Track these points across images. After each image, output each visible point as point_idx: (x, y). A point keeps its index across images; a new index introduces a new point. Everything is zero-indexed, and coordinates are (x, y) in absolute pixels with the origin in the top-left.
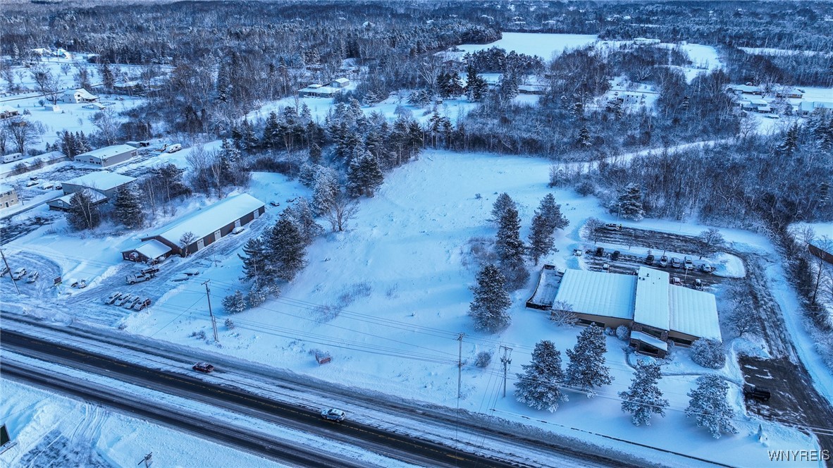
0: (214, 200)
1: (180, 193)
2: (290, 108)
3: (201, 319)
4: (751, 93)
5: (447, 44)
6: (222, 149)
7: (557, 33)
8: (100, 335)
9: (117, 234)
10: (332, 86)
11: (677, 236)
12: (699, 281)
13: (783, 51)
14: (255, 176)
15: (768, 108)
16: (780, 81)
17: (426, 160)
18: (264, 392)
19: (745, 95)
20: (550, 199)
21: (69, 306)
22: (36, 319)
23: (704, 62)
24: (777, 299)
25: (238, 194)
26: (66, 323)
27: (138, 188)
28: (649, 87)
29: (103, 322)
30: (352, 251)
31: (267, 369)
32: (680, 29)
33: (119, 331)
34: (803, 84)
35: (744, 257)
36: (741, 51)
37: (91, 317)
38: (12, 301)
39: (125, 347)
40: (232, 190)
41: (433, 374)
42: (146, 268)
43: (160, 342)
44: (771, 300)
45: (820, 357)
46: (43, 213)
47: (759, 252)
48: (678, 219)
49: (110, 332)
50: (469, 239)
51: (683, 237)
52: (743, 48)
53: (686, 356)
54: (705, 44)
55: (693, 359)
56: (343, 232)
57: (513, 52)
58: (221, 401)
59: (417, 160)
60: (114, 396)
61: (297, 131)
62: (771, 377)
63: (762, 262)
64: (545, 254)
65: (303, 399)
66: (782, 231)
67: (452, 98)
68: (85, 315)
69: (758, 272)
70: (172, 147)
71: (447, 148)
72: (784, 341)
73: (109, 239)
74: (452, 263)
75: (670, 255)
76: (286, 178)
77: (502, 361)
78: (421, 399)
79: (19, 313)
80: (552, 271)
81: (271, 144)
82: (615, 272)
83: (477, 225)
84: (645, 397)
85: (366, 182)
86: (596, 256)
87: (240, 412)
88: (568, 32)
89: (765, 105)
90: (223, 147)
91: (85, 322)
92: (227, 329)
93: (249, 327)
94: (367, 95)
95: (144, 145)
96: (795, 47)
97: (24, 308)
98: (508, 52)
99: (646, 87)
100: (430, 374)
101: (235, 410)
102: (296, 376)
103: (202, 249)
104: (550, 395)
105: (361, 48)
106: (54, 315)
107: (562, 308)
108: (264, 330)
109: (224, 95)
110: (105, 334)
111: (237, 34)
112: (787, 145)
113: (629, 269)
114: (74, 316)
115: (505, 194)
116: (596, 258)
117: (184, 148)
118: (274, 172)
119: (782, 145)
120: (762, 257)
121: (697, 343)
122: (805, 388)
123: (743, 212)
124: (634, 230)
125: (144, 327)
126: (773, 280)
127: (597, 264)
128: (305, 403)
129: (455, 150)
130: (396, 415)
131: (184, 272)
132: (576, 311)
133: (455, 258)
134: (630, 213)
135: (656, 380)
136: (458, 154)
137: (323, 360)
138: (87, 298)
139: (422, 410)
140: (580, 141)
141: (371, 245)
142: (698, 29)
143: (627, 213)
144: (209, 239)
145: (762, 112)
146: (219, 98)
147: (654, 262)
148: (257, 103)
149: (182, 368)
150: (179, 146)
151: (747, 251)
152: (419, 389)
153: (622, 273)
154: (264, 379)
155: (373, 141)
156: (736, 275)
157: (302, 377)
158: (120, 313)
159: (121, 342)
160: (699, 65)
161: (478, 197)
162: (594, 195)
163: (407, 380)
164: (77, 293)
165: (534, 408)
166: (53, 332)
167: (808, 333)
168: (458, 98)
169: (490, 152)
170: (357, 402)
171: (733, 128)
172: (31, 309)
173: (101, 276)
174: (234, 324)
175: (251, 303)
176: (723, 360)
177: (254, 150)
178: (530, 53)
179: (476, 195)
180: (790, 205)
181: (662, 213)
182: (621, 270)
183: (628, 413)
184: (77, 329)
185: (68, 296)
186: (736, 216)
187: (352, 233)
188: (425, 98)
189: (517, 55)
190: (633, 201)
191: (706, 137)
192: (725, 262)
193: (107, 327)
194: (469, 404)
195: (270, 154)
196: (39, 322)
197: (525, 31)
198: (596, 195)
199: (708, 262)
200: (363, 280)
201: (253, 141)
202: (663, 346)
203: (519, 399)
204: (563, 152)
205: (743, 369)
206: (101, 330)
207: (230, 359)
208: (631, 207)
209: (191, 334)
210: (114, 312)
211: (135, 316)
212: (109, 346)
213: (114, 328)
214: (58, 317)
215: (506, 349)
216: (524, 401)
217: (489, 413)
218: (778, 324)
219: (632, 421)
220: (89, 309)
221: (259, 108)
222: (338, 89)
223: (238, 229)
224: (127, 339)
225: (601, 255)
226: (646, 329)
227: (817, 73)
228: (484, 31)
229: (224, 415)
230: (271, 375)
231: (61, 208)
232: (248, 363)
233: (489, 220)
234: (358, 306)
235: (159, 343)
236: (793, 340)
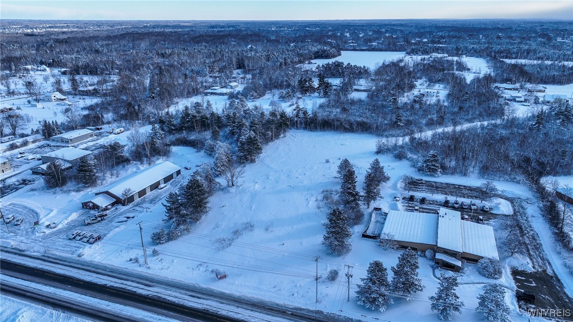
0: (146, 166)
1: (123, 162)
2: (198, 103)
3: (135, 249)
4: (511, 89)
5: (304, 59)
6: (151, 131)
7: (378, 51)
8: (65, 261)
9: (78, 191)
10: (227, 88)
11: (465, 186)
12: (481, 217)
13: (531, 61)
14: (174, 149)
15: (522, 99)
16: (530, 81)
17: (291, 137)
18: (180, 300)
19: (507, 91)
20: (377, 162)
21: (44, 241)
22: (21, 250)
23: (478, 69)
24: (536, 230)
25: (162, 161)
26: (41, 253)
27: (93, 158)
28: (442, 86)
29: (67, 252)
30: (241, 200)
31: (182, 284)
32: (461, 48)
33: (78, 258)
34: (545, 83)
35: (511, 200)
36: (503, 62)
37: (59, 248)
38: (4, 238)
39: (83, 269)
40: (158, 159)
41: (298, 285)
42: (97, 214)
43: (107, 265)
44: (532, 230)
45: (568, 270)
46: (28, 176)
47: (522, 197)
48: (465, 175)
49: (72, 259)
50: (321, 190)
51: (469, 187)
52: (504, 60)
53: (475, 270)
54: (478, 57)
55: (480, 273)
56: (235, 187)
57: (349, 64)
58: (149, 307)
59: (285, 137)
60: (73, 304)
61: (203, 118)
62: (535, 285)
63: (524, 204)
64: (374, 200)
65: (207, 305)
66: (537, 182)
67: (308, 95)
68: (55, 247)
69: (521, 210)
70: (118, 130)
71: (305, 128)
72: (543, 259)
73: (73, 193)
74: (310, 207)
75: (461, 200)
76: (195, 150)
77: (346, 275)
78: (290, 304)
79: (8, 247)
80: (379, 212)
81: (185, 127)
82: (423, 212)
83: (327, 180)
84: (447, 300)
85: (250, 152)
86: (410, 201)
87: (163, 314)
88: (386, 51)
89: (521, 97)
90: (152, 130)
91: (54, 252)
92: (154, 256)
93: (169, 254)
94: (251, 93)
95: (98, 129)
96: (539, 59)
97: (12, 243)
98: (345, 64)
99: (439, 86)
100: (296, 286)
101: (158, 314)
102: (202, 289)
103: (137, 200)
104: (380, 300)
105: (246, 63)
106: (33, 248)
107: (387, 238)
108: (180, 256)
109: (153, 95)
110: (68, 260)
111: (163, 54)
112: (537, 123)
113: (432, 210)
114: (46, 249)
115: (346, 159)
116: (410, 202)
117: (126, 131)
118: (187, 146)
119: (533, 124)
120: (524, 200)
121: (482, 261)
122: (559, 292)
123: (510, 169)
124: (435, 182)
125: (96, 255)
126: (533, 216)
127: (410, 207)
128: (208, 307)
129: (311, 130)
130: (273, 316)
131: (124, 216)
132: (397, 239)
133: (312, 204)
134: (432, 171)
135: (455, 287)
136: (313, 133)
137: (221, 277)
138: (56, 235)
139: (291, 311)
140: (396, 122)
141: (254, 195)
142: (473, 48)
143: (430, 171)
144: (142, 193)
145: (519, 102)
146: (150, 97)
147: (450, 205)
148: (176, 100)
149: (122, 284)
150: (122, 129)
151: (514, 196)
152: (288, 296)
153: (428, 213)
154: (180, 291)
155: (255, 124)
156: (507, 213)
157: (206, 289)
158: (80, 245)
159: (80, 266)
160: (474, 71)
161: (327, 161)
162: (407, 159)
163: (280, 290)
164: (49, 232)
165: (369, 310)
166: (32, 260)
167: (559, 253)
168: (312, 95)
169: (335, 131)
170: (245, 307)
171: (500, 112)
172: (17, 243)
173: (66, 219)
174: (159, 252)
175: (171, 237)
176: (500, 273)
177: (174, 132)
178: (360, 64)
179: (326, 160)
180: (542, 164)
181: (453, 172)
182: (427, 211)
183: (436, 311)
184: (49, 257)
185: (43, 234)
186: (505, 172)
187: (241, 187)
188: (290, 95)
189: (351, 66)
190: (434, 163)
191: (482, 119)
192: (499, 204)
193: (70, 255)
194: (324, 307)
195: (184, 134)
196: (22, 253)
197: (357, 50)
198: (408, 159)
199: (487, 204)
200: (248, 220)
201: (173, 125)
202: (459, 263)
203: (359, 303)
204: (385, 130)
205: (515, 279)
206: (66, 258)
207: (156, 277)
208: (432, 167)
209: (129, 260)
210: (75, 245)
211: (90, 247)
212: (71, 269)
213: (75, 257)
214: (35, 249)
215: (349, 267)
216: (362, 304)
217: (338, 313)
218: (538, 247)
219: (438, 317)
220: (58, 243)
221: (177, 103)
222: (231, 90)
223: (162, 185)
224: (83, 263)
225: (413, 201)
226: (446, 252)
227: (554, 76)
228: (329, 50)
229: (151, 317)
230: (184, 288)
231: (40, 173)
232: (168, 280)
233: (335, 177)
234: (246, 238)
235: (106, 267)
236: (549, 258)
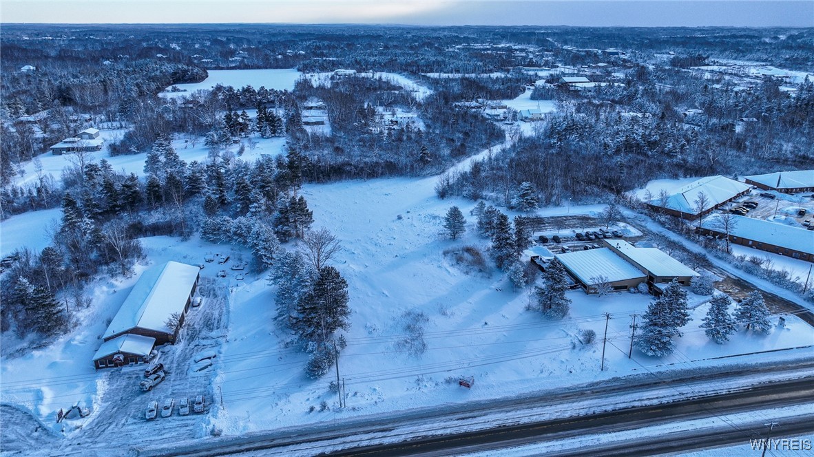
21: (99, 439)
29: (178, 438)
37: (153, 438)
68: (140, 440)
91: (153, 447)
138: (110, 424)
158: (184, 422)
163: (551, 372)
164: (87, 423)
185: (78, 430)
193: (197, 440)
206: (191, 446)
210: (177, 423)
220: (136, 433)
